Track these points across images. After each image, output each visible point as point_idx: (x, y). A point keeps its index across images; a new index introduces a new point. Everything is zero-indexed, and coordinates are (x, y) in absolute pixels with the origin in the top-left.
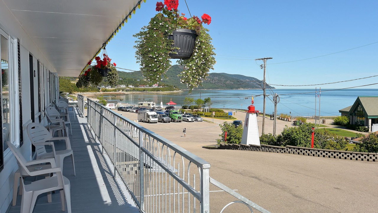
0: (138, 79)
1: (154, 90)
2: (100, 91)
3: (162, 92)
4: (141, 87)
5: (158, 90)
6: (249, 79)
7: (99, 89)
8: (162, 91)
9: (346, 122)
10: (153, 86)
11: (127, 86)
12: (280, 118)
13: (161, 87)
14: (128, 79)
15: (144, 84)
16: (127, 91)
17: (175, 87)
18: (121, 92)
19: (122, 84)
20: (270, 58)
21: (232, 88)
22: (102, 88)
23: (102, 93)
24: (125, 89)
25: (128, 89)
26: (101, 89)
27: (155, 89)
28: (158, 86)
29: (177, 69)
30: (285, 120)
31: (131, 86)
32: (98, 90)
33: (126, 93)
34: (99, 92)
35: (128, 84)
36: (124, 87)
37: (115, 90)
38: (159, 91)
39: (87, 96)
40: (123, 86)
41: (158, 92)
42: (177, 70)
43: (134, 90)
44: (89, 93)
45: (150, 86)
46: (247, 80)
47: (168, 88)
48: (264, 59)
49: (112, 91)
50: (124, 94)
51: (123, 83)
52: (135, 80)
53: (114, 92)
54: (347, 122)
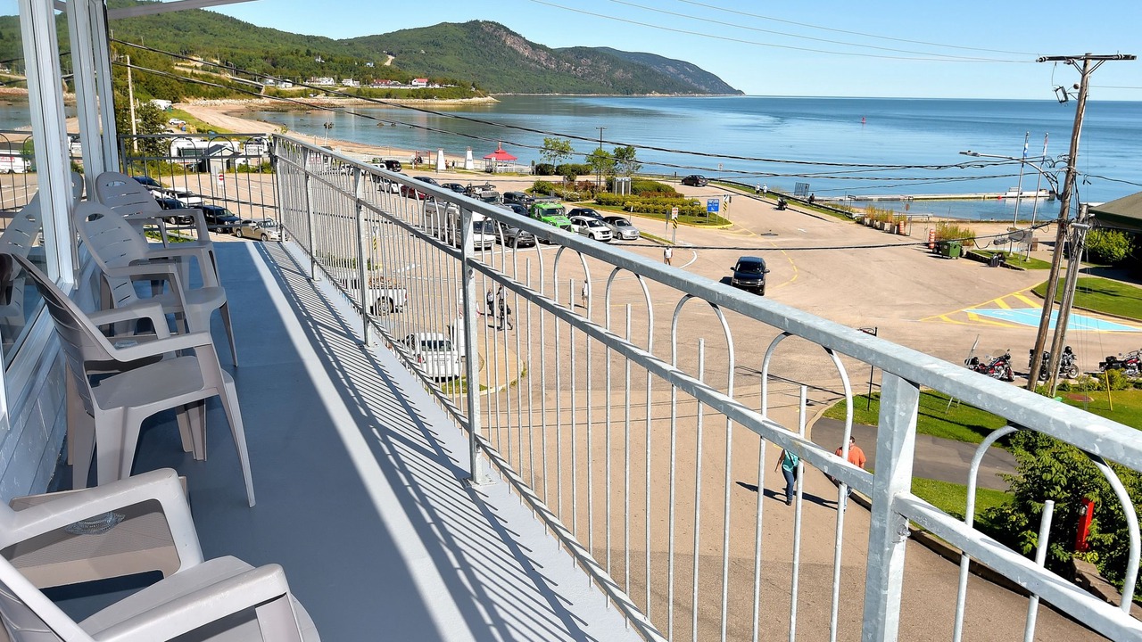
0: (369, 60)
1: (416, 94)
2: (262, 94)
3: (441, 102)
4: (378, 84)
5: (427, 95)
6: (675, 67)
7: (259, 89)
8: (439, 98)
9: (1122, 251)
10: (413, 83)
11: (339, 80)
12: (867, 221)
13: (437, 86)
14: (339, 60)
15: (387, 75)
16: (338, 95)
17: (473, 85)
18: (321, 98)
19: (324, 75)
20: (1127, 57)
21: (628, 91)
22: (267, 88)
23: (267, 101)
24: (333, 89)
25: (341, 89)
26: (263, 90)
27: (419, 91)
28: (428, 85)
29: (477, 33)
30: (887, 226)
31: (350, 83)
32: (255, 92)
33: (337, 101)
34: (260, 97)
35: (342, 76)
36: (330, 83)
37: (305, 94)
38: (432, 98)
39: (224, 111)
40: (327, 82)
41: (429, 100)
42: (479, 37)
43: (358, 94)
44: (230, 100)
45: (407, 83)
46: (671, 69)
47: (454, 88)
48: (1087, 58)
49: (297, 96)
50: (331, 107)
51: (327, 70)
52: (361, 64)
53: (301, 99)
54: (1126, 254)
